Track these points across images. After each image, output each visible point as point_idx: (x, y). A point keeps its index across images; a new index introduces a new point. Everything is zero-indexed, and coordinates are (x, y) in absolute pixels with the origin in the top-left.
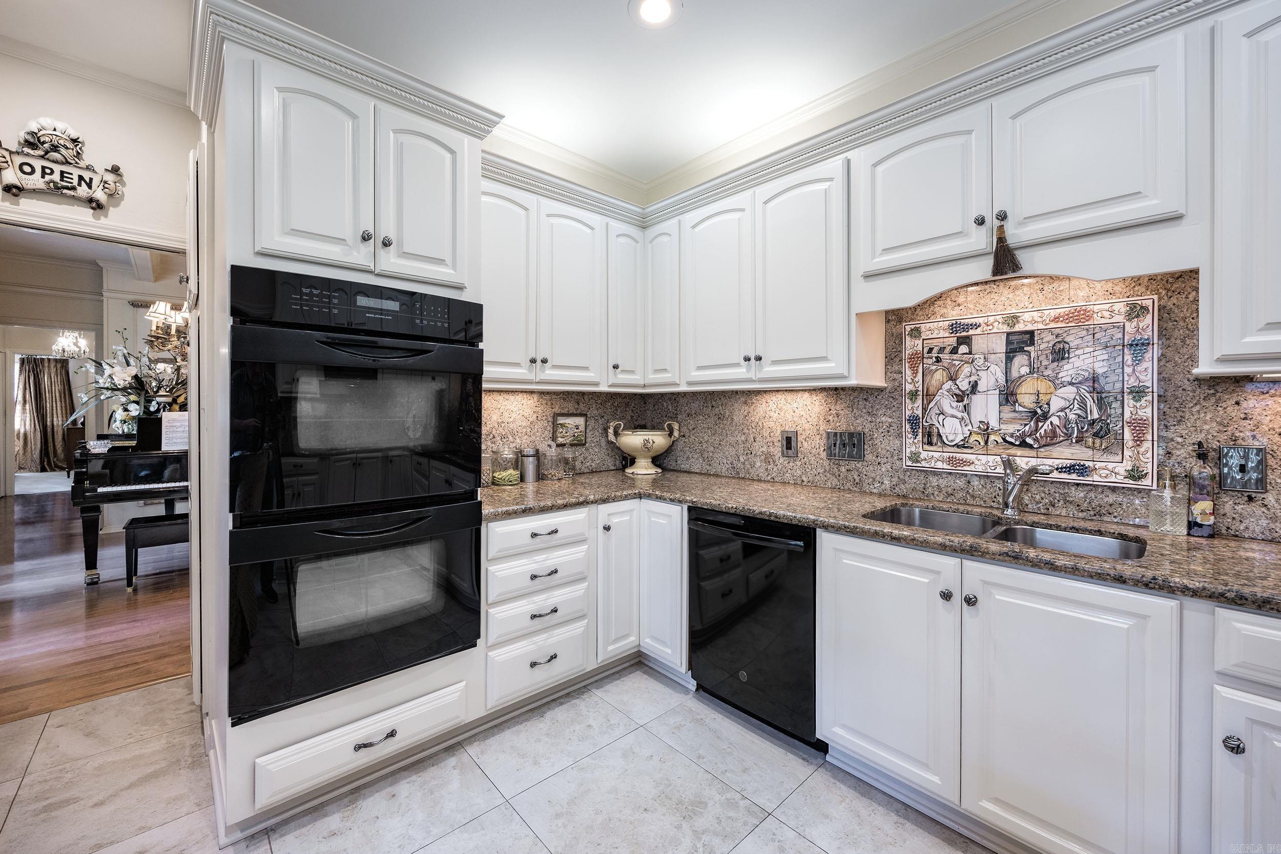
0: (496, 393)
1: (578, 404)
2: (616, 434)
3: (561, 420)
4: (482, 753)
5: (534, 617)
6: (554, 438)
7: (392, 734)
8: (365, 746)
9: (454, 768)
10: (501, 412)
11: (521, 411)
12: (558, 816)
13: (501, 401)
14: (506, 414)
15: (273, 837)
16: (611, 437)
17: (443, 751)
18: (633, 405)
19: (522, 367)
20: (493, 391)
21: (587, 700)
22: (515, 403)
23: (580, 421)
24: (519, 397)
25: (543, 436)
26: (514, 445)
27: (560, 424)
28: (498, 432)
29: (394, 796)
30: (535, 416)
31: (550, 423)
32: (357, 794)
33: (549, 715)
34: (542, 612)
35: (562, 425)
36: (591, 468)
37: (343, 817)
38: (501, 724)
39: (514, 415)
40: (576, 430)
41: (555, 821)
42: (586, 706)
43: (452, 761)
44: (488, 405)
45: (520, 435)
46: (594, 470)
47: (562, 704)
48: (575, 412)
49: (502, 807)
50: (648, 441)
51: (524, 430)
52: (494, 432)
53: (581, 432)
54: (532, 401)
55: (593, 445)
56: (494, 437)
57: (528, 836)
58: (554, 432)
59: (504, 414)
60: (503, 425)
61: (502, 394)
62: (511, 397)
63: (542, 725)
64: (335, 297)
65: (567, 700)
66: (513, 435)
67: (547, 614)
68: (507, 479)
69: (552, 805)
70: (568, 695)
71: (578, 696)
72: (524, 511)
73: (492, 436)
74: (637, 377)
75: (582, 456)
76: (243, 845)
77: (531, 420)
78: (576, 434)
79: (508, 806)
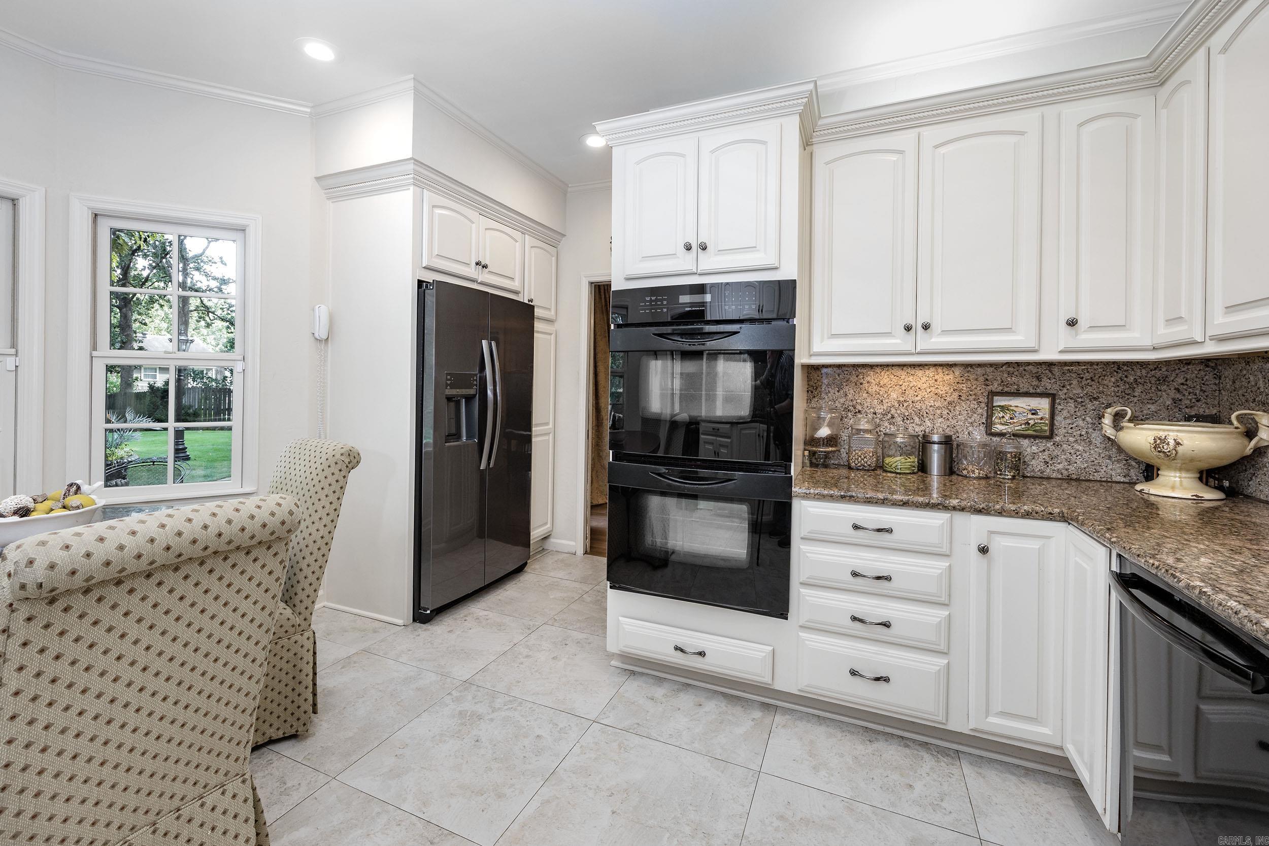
0: (896, 367)
1: (1039, 379)
2: (1117, 427)
3: (999, 401)
4: (784, 726)
5: (854, 619)
6: (989, 424)
7: (702, 654)
8: (682, 650)
9: (753, 720)
10: (904, 389)
11: (933, 389)
12: (781, 818)
13: (903, 377)
14: (910, 392)
15: (632, 677)
16: (1109, 431)
17: (760, 703)
18: (1180, 380)
19: (894, 336)
20: (893, 366)
21: (943, 764)
22: (924, 379)
23: (1043, 405)
24: (930, 372)
25: (970, 420)
26: (922, 428)
27: (999, 406)
28: (898, 412)
29: (700, 705)
30: (956, 395)
31: (983, 405)
32: (684, 688)
33: (880, 745)
34: (868, 620)
35: (1003, 408)
36: (1065, 473)
37: (666, 695)
38: (824, 718)
39: (921, 394)
40: (1030, 416)
41: (775, 819)
42: (932, 768)
43: (757, 714)
44: (886, 381)
45: (931, 417)
46: (1074, 477)
47: (907, 746)
48: (1032, 391)
49: (751, 773)
50: (1164, 441)
51: (939, 412)
52: (893, 411)
53: (1042, 419)
54: (951, 376)
55: (1071, 439)
56: (893, 417)
57: (743, 806)
58: (990, 416)
59: (907, 392)
60: (905, 404)
61: (905, 368)
62: (920, 373)
63: (860, 747)
64: (665, 300)
65: (917, 747)
66: (921, 417)
67: (871, 623)
68: (894, 466)
69: (788, 807)
70: (925, 745)
71: (935, 753)
72: (843, 497)
73: (890, 416)
74: (1136, 334)
75: (1046, 453)
76: (619, 671)
77: (948, 399)
78: (1031, 422)
79: (756, 775)
